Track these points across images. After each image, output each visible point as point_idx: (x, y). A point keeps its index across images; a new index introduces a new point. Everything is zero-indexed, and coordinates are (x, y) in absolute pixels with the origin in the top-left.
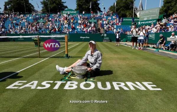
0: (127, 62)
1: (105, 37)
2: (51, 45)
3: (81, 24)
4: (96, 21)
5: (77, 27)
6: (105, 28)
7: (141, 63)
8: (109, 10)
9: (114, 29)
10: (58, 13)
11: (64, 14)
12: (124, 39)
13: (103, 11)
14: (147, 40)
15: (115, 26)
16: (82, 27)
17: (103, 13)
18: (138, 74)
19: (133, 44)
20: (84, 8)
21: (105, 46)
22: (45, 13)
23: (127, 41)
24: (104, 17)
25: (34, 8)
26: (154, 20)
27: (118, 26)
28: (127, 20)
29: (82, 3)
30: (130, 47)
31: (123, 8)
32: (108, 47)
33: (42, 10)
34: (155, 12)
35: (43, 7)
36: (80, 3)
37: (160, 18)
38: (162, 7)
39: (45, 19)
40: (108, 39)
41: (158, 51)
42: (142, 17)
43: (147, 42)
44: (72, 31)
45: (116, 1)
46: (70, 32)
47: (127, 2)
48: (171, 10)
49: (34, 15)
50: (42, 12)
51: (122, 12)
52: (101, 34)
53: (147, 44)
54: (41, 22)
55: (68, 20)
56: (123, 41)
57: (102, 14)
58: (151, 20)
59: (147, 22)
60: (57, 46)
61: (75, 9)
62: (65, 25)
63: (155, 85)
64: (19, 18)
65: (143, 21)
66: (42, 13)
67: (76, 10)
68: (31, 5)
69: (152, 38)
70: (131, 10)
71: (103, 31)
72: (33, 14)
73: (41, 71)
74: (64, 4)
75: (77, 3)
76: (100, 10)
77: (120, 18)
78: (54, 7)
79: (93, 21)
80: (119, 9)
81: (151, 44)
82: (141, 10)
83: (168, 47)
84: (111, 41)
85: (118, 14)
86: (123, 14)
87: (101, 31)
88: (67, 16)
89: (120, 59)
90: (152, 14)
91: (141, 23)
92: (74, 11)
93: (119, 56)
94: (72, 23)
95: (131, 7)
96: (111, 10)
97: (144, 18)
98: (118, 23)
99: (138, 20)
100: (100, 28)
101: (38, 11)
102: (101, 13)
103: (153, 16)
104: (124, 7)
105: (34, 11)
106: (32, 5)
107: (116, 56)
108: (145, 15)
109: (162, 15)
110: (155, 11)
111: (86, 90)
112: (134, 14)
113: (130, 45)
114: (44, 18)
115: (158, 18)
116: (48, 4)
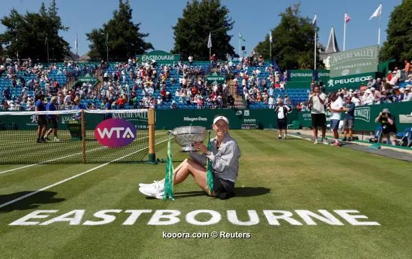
0: (301, 171)
1: (247, 117)
2: (115, 132)
3: (185, 86)
4: (223, 79)
5: (177, 94)
6: (246, 95)
7: (334, 172)
8: (254, 53)
9: (269, 97)
10: (130, 60)
11: (145, 62)
12: (294, 122)
13: (239, 55)
14: (350, 122)
15: (271, 91)
16: (189, 92)
17: (241, 59)
18: (326, 195)
19: (316, 133)
20: (194, 48)
21: (245, 137)
22: (96, 61)
23: (301, 128)
24: (242, 69)
25: (69, 48)
26: (366, 75)
27: (278, 91)
28: (299, 75)
29: (188, 36)
30: (309, 139)
31: (288, 47)
32: (252, 141)
33: (90, 54)
34: (368, 55)
35: (91, 47)
36: (183, 35)
37: (381, 71)
38: (385, 44)
39: (96, 74)
40: (253, 123)
41: (380, 148)
42: (337, 68)
43: (350, 127)
44: (162, 104)
45: (272, 32)
46: (159, 107)
47: (298, 33)
48: (408, 51)
49: (69, 64)
50: (89, 58)
51: (287, 57)
52: (237, 110)
53: (350, 132)
54: (86, 82)
55: (153, 77)
56: (291, 128)
57: (238, 62)
58: (360, 76)
59: (349, 81)
60: (128, 134)
61: (172, 51)
62: (147, 90)
63: (366, 215)
64: (31, 73)
65: (339, 78)
66: (88, 60)
67: (173, 53)
68: (63, 41)
69: (362, 117)
70: (310, 52)
71: (241, 103)
72: (67, 64)
73: (91, 191)
74: (143, 38)
75: (175, 37)
76: (234, 53)
77: (281, 72)
78: (120, 47)
79: (215, 79)
80: (280, 49)
81: (362, 133)
82: (335, 51)
83: (405, 140)
84: (261, 127)
85: (277, 62)
86: (289, 62)
87: (235, 103)
88: (152, 68)
89: (283, 165)
90: (362, 61)
91: (336, 83)
92: (168, 54)
93: (280, 159)
94: (164, 83)
95: (309, 45)
96: (259, 51)
97: (341, 70)
98: (278, 83)
99: (327, 74)
100: (234, 96)
101: (79, 57)
102: (235, 59)
103: (364, 64)
104: (290, 46)
105: (70, 55)
106: (66, 42)
107: (273, 159)
108: (344, 64)
109: (386, 64)
110: (368, 53)
111: (200, 226)
112: (318, 61)
113: (309, 137)
114: (94, 72)
115: (376, 70)
116: (104, 40)
